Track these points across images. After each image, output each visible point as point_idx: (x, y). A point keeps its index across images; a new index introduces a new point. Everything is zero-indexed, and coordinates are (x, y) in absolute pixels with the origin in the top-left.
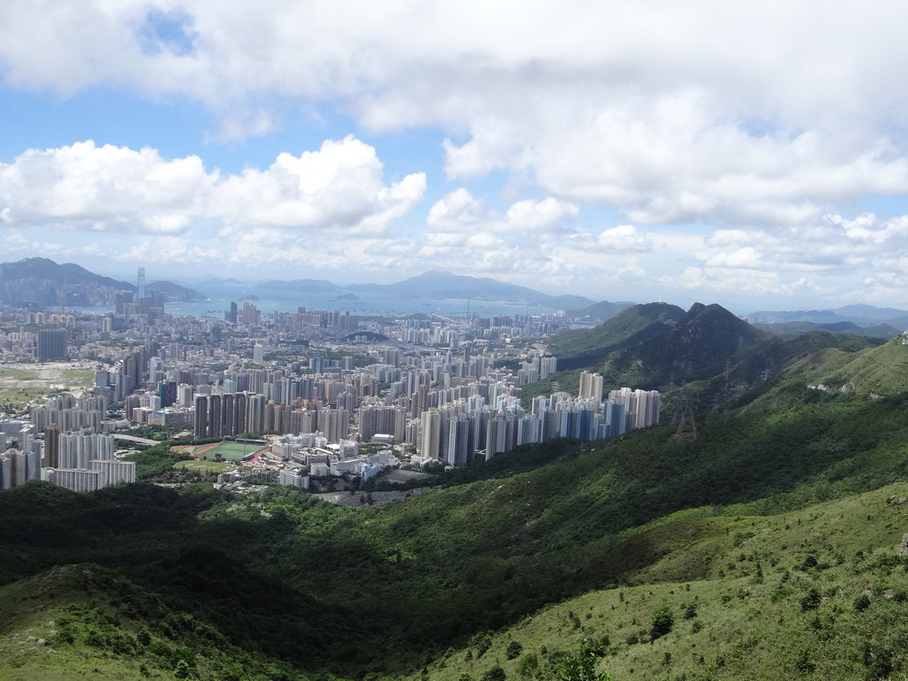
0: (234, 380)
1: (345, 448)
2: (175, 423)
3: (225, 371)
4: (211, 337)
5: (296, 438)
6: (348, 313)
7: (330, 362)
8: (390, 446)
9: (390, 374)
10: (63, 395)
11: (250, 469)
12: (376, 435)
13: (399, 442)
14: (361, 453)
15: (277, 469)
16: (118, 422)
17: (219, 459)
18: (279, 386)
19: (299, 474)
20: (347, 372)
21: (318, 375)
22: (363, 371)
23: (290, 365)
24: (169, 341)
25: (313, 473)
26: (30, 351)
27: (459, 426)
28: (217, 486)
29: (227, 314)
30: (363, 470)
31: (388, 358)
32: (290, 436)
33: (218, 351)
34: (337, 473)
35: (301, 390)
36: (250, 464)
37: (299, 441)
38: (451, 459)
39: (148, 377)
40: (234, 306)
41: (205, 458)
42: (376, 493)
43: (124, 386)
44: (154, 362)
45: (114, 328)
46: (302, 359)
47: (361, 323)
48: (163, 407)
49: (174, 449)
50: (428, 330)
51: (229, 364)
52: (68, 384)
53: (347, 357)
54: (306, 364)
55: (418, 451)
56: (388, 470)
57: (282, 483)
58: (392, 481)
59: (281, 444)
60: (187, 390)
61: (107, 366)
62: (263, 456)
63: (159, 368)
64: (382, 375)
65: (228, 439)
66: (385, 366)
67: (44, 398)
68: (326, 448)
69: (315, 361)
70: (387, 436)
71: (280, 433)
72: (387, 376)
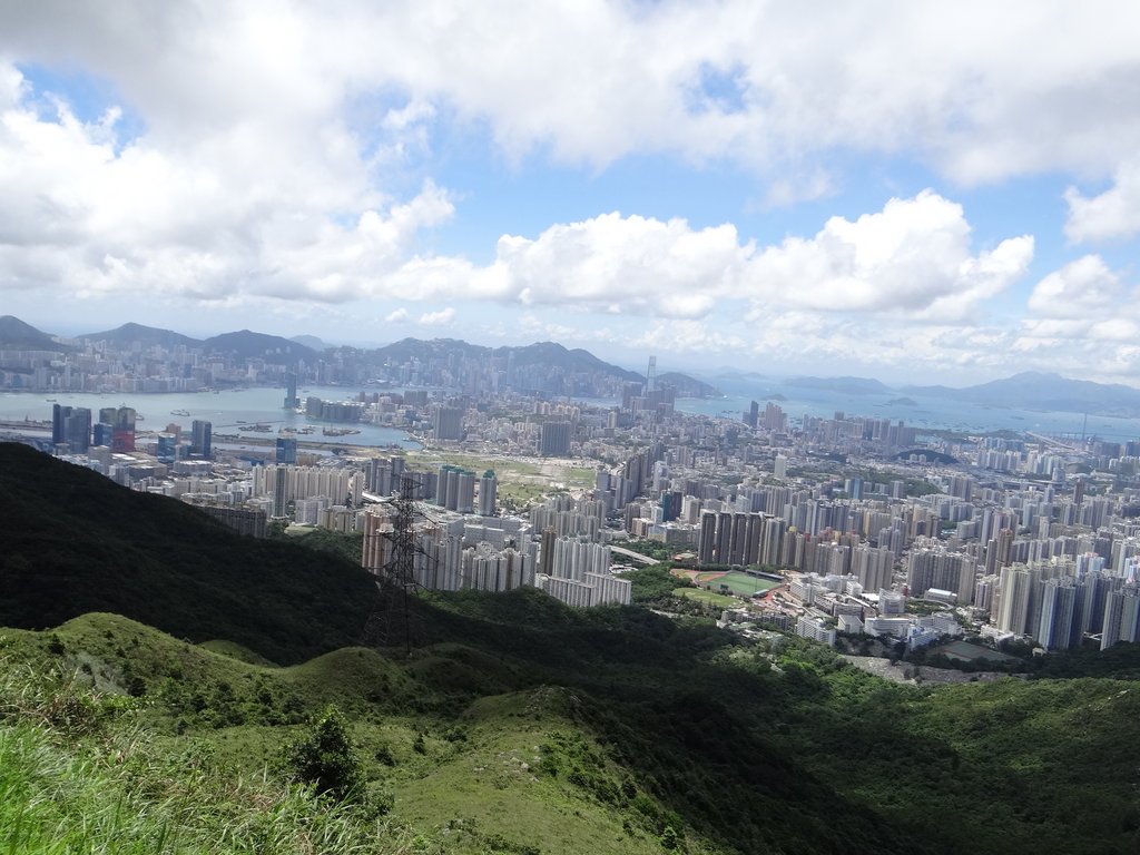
0: (749, 497)
1: (887, 601)
2: (679, 541)
3: (739, 485)
4: (725, 442)
5: (821, 579)
6: (901, 423)
7: (873, 486)
8: (951, 607)
9: (957, 510)
10: (563, 495)
11: (762, 609)
12: (932, 590)
13: (965, 605)
14: (908, 611)
15: (794, 615)
16: (616, 532)
17: (725, 591)
18: (804, 510)
19: (822, 625)
20: (895, 502)
21: (855, 501)
22: (919, 502)
23: (819, 485)
24: (677, 443)
25: (841, 626)
26: (534, 444)
27: (1060, 595)
28: (720, 624)
29: (745, 415)
30: (910, 633)
31: (956, 487)
32: (814, 575)
33: (732, 461)
34: (874, 633)
35: (832, 518)
36: (762, 603)
37: (825, 584)
38: (1044, 638)
39: (651, 484)
40: (755, 406)
41: (709, 588)
42: (927, 668)
43: (625, 493)
44: (659, 466)
45: (620, 424)
46: (835, 479)
47: (919, 438)
48: (665, 521)
49: (675, 572)
50: (1018, 454)
51: (744, 477)
52: (568, 483)
53: (897, 482)
54: (841, 486)
55: (992, 620)
56: (945, 639)
57: (800, 633)
58: (951, 656)
59: (801, 584)
60: (693, 504)
61: (608, 466)
62: (779, 595)
63: (664, 474)
64: (945, 509)
65: (737, 569)
66: (950, 498)
67: (544, 496)
68: (860, 598)
69: (853, 482)
70: (947, 593)
71: (801, 570)
72: (952, 512)
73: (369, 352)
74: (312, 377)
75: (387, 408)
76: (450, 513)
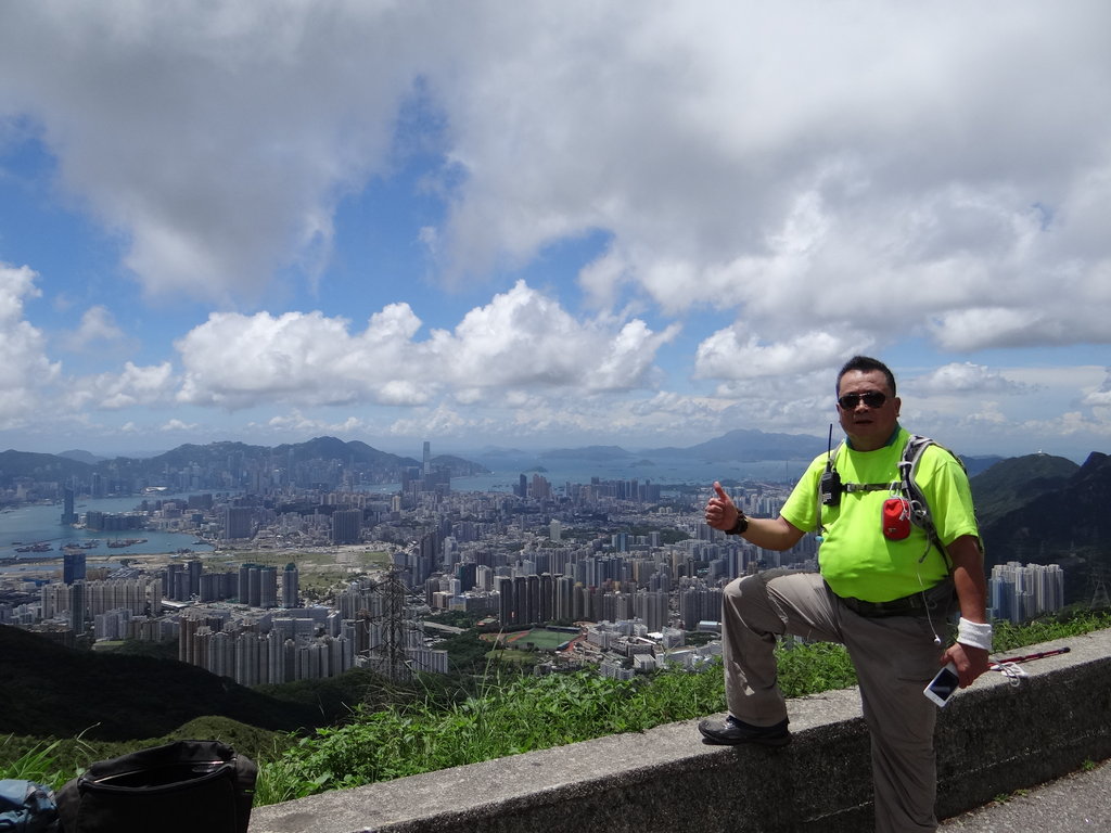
0: (533, 561)
1: (670, 637)
2: (478, 608)
3: (521, 551)
4: (503, 513)
5: (612, 625)
7: (635, 539)
9: (706, 550)
10: (362, 579)
11: (567, 660)
12: (702, 623)
14: (688, 643)
15: (596, 660)
16: (419, 608)
17: (531, 649)
18: (583, 567)
19: (622, 667)
20: (655, 550)
21: (623, 554)
22: (675, 548)
23: (591, 543)
24: (459, 519)
25: (637, 665)
26: (325, 534)
30: (694, 662)
31: (702, 532)
32: (606, 622)
33: (512, 528)
34: (666, 667)
35: (610, 570)
36: (566, 654)
37: (616, 629)
39: (443, 559)
40: (523, 478)
41: (517, 648)
43: (421, 569)
44: (449, 542)
45: (404, 507)
46: (602, 537)
47: (663, 494)
48: (462, 591)
49: (484, 637)
50: (743, 499)
51: (525, 543)
52: (364, 567)
53: (654, 533)
54: (609, 541)
59: (597, 633)
60: (487, 572)
61: (400, 548)
62: (578, 645)
63: (454, 549)
64: (696, 551)
65: (538, 627)
66: (699, 541)
67: (344, 582)
68: (647, 637)
69: (619, 536)
71: (592, 620)
72: (702, 553)
73: (146, 461)
74: (87, 491)
75: (172, 513)
76: (254, 610)
